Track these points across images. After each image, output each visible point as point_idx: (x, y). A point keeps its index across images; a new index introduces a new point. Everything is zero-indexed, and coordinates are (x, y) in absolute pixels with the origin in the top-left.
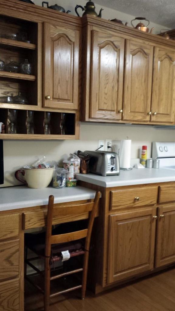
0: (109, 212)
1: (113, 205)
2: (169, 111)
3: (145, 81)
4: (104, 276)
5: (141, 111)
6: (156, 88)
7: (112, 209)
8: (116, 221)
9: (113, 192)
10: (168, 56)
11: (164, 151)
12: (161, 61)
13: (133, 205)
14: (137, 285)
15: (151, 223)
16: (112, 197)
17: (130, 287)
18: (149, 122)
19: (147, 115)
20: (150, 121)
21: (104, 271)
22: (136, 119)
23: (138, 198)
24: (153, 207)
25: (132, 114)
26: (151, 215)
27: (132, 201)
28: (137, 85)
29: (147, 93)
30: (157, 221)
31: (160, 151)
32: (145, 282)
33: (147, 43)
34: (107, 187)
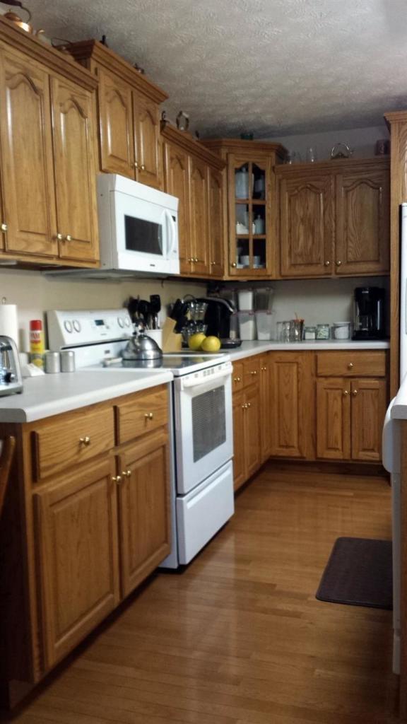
0: (33, 488)
1: (43, 464)
2: (89, 234)
3: (40, 158)
4: (36, 652)
5: (40, 232)
6: (63, 177)
7: (39, 475)
8: (51, 506)
9: (39, 432)
10: (75, 102)
11: (74, 331)
12: (65, 113)
13: (77, 459)
14: (91, 651)
15: (109, 495)
16: (38, 447)
17: (81, 663)
18: (55, 259)
19: (51, 242)
20: (59, 258)
21: (35, 641)
22: (32, 250)
23: (87, 439)
24: (108, 456)
25: (24, 236)
26: (108, 477)
27: (75, 450)
28: (25, 164)
29: (47, 188)
30: (119, 488)
31: (68, 331)
32: (103, 639)
33: (34, 62)
34: (29, 419)
